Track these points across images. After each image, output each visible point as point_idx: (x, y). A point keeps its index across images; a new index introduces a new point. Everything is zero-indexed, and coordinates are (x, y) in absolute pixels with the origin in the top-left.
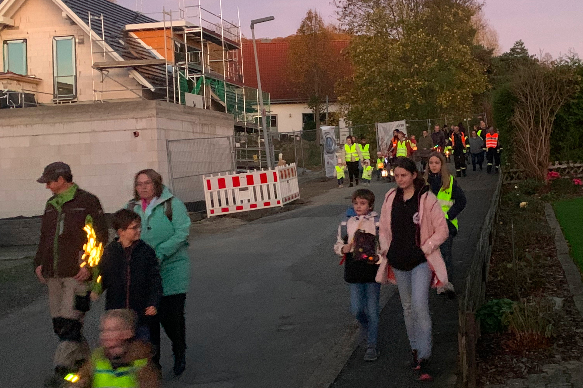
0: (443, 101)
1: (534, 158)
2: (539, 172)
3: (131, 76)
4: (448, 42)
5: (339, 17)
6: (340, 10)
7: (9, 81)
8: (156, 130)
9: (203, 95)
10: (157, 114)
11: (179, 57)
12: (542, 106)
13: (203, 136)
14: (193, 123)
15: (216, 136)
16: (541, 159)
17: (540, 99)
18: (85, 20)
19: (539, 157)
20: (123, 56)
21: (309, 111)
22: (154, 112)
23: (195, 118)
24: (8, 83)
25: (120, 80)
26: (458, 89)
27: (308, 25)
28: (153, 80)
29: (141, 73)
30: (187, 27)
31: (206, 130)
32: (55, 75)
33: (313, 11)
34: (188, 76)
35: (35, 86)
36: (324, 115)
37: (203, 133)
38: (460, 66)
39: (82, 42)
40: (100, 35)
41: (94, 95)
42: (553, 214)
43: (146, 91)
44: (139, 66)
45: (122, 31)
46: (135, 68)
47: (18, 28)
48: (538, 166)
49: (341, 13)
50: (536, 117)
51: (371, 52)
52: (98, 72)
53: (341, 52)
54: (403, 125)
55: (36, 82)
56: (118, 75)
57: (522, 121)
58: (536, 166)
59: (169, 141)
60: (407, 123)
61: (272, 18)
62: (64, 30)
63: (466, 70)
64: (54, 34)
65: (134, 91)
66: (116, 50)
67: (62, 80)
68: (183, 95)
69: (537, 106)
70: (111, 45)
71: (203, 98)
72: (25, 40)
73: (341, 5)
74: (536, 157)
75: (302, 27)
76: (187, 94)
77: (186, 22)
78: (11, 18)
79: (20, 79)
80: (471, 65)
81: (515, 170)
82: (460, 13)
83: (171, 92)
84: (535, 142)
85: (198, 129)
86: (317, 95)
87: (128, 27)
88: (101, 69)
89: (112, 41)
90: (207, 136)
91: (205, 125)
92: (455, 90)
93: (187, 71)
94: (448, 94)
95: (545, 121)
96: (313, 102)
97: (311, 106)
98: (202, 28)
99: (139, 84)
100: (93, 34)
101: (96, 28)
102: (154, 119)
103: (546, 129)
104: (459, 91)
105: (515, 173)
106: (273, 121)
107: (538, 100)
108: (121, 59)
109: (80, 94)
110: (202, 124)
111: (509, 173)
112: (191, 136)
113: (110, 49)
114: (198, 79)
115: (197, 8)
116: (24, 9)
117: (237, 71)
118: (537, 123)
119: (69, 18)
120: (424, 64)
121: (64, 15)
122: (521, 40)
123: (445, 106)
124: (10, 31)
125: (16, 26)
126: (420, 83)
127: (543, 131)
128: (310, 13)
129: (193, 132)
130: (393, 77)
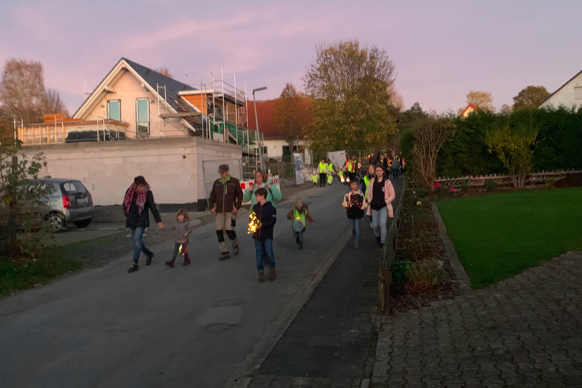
0: (368, 139)
1: (425, 175)
2: (428, 184)
3: (182, 122)
4: (372, 103)
5: (306, 87)
6: (306, 83)
7: (110, 125)
8: (196, 155)
9: (224, 134)
10: (197, 145)
11: (210, 111)
12: (431, 143)
13: (224, 159)
14: (218, 151)
15: (231, 159)
16: (429, 176)
17: (429, 138)
18: (155, 88)
19: (429, 173)
20: (177, 110)
21: (286, 144)
22: (195, 144)
23: (219, 148)
24: (110, 126)
25: (176, 124)
26: (378, 131)
27: (287, 93)
28: (194, 125)
29: (187, 120)
30: (215, 93)
31: (225, 155)
32: (137, 121)
33: (290, 84)
34: (215, 123)
35: (125, 127)
36: (296, 147)
37: (224, 157)
38: (379, 118)
39: (153, 102)
40: (164, 98)
41: (160, 134)
42: (437, 210)
43: (190, 131)
44: (186, 117)
45: (177, 95)
46: (184, 118)
47: (116, 93)
48: (428, 180)
49: (307, 85)
50: (427, 149)
51: (324, 109)
52: (162, 120)
53: (306, 109)
54: (344, 153)
55: (126, 125)
56: (174, 122)
57: (418, 152)
58: (426, 180)
59: (204, 161)
60: (346, 152)
61: (265, 88)
62: (142, 95)
63: (383, 120)
64: (136, 97)
65: (184, 131)
66: (172, 107)
67: (141, 124)
68: (212, 134)
69: (428, 143)
70: (170, 104)
71: (224, 136)
72: (120, 100)
73: (307, 80)
74: (426, 174)
75: (283, 93)
76: (215, 134)
77: (215, 90)
78: (112, 87)
79: (117, 123)
80: (386, 117)
81: (413, 182)
82: (380, 85)
83: (205, 132)
84: (426, 165)
85: (221, 154)
86: (291, 135)
87: (180, 93)
88: (164, 118)
89: (170, 101)
90: (226, 159)
91: (225, 152)
92: (376, 132)
93: (214, 120)
94: (372, 135)
95: (433, 151)
96: (289, 139)
97: (287, 141)
98: (224, 94)
99: (186, 127)
100: (159, 97)
101: (161, 93)
102: (195, 148)
103: (433, 158)
104: (379, 133)
105: (413, 184)
106: (265, 150)
107: (428, 139)
108: (176, 112)
109: (152, 133)
110: (223, 152)
111: (410, 184)
112: (217, 158)
113: (169, 106)
114: (220, 124)
115: (221, 82)
116: (119, 81)
117: (244, 119)
118: (427, 153)
119: (145, 87)
120: (358, 116)
121: (143, 85)
122: (417, 102)
123: (370, 142)
124: (112, 95)
125: (115, 91)
127: (431, 158)
128: (288, 85)
129: (218, 156)
130: (339, 124)
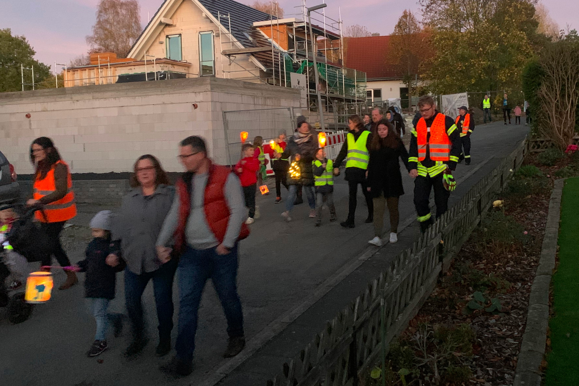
0: (502, 77)
1: (559, 129)
2: (564, 142)
3: (250, 60)
4: (508, 30)
8: (210, 103)
9: (307, 74)
11: (290, 46)
14: (254, 97)
16: (566, 130)
17: (566, 73)
19: (564, 128)
20: (243, 45)
21: (404, 86)
22: (209, 87)
25: (241, 63)
26: (516, 67)
27: (404, 21)
28: (266, 63)
29: (256, 57)
30: (295, 22)
32: (201, 60)
34: (295, 60)
35: (187, 68)
38: (519, 48)
39: (218, 36)
40: (228, 29)
41: (223, 75)
43: (261, 71)
44: (255, 53)
45: (251, 27)
46: (253, 54)
47: (175, 26)
48: (563, 137)
50: (563, 90)
52: (226, 58)
54: (466, 96)
55: (188, 65)
57: (549, 93)
58: (561, 137)
62: (205, 27)
64: (199, 30)
65: (251, 71)
66: (239, 40)
67: (205, 64)
68: (288, 74)
69: (564, 80)
70: (236, 37)
71: (307, 77)
72: (180, 35)
74: (561, 128)
75: (399, 23)
76: (292, 75)
77: (296, 19)
78: (170, 18)
79: (174, 63)
81: (542, 139)
83: (277, 72)
84: (561, 115)
86: (409, 74)
87: (256, 24)
88: (229, 55)
89: (238, 35)
93: (295, 56)
94: (507, 71)
95: (571, 93)
96: (407, 79)
97: (405, 82)
98: (306, 23)
99: (256, 67)
100: (222, 28)
101: (225, 24)
102: (210, 94)
103: (572, 103)
104: (516, 69)
105: (542, 142)
108: (242, 47)
109: (218, 74)
111: (536, 142)
113: (235, 40)
114: (302, 62)
116: (179, 12)
118: (563, 96)
119: (207, 17)
120: (488, 47)
121: (204, 15)
123: (504, 81)
124: (172, 28)
125: (174, 24)
126: (484, 63)
127: (569, 103)
